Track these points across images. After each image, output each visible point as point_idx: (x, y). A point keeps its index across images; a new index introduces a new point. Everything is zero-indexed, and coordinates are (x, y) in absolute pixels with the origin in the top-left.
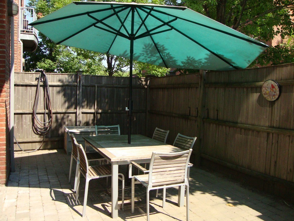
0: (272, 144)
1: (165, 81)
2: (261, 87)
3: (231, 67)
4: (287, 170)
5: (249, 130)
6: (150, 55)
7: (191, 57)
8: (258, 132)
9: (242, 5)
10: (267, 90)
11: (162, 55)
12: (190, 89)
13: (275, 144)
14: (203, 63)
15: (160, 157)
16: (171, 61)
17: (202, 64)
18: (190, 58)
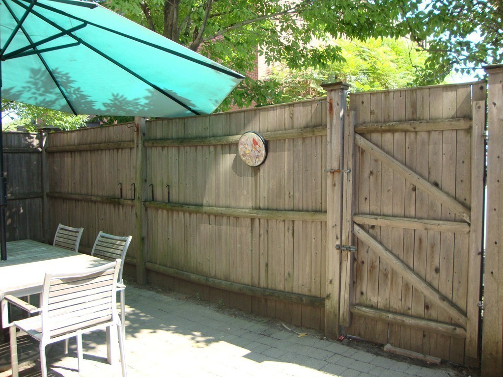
0: (260, 235)
1: (75, 138)
2: (237, 144)
3: (189, 112)
4: (284, 275)
5: (222, 215)
6: (42, 89)
7: (120, 95)
8: (237, 218)
9: (206, 8)
10: (246, 148)
11: (65, 91)
12: (120, 151)
13: (264, 236)
14: (142, 106)
15: (61, 279)
16: (83, 103)
17: (139, 106)
18: (118, 97)
